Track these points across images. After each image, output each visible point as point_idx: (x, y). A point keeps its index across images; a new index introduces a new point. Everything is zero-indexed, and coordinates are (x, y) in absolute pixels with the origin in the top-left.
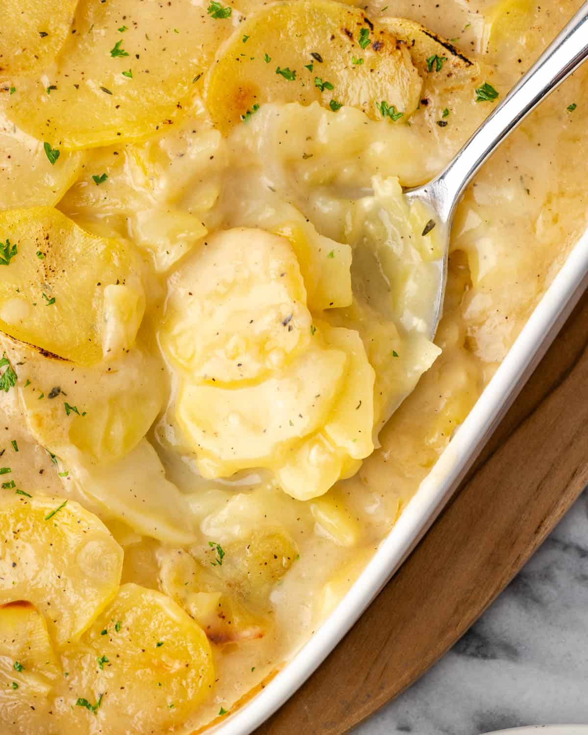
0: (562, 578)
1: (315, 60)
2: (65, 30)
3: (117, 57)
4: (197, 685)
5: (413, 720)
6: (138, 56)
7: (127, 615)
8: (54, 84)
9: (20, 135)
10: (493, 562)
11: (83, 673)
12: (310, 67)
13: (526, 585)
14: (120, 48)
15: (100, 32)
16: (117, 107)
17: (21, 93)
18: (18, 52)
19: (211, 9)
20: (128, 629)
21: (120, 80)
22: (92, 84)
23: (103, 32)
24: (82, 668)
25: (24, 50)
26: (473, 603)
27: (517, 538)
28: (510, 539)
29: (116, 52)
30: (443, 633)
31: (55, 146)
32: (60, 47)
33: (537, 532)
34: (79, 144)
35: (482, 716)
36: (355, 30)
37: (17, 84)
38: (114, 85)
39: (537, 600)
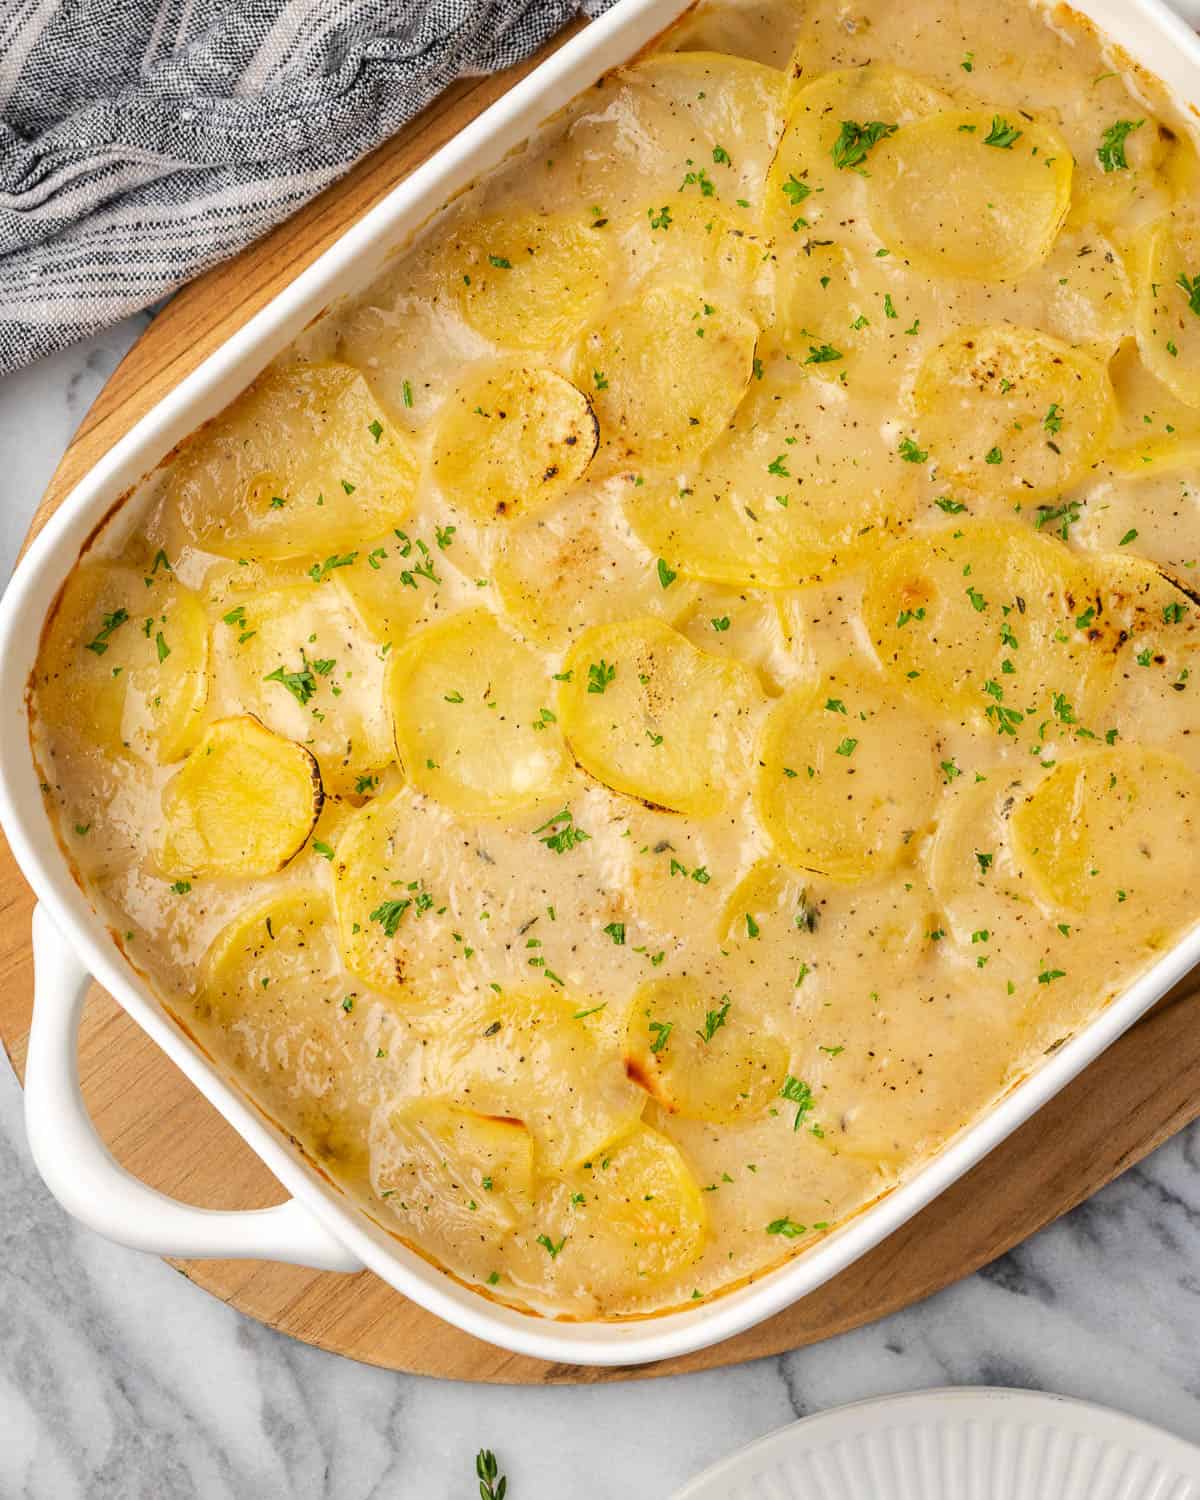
0: (1133, 1219)
1: (1016, 606)
2: (721, 423)
3: (775, 475)
4: (678, 1258)
5: (907, 1342)
6: (800, 481)
7: (620, 1151)
8: (691, 488)
9: (633, 541)
10: (1054, 1187)
11: (551, 1206)
12: (1006, 610)
13: (1086, 1216)
14: (781, 464)
15: (762, 438)
16: (760, 539)
17: (649, 488)
18: (658, 435)
19: (902, 448)
20: (617, 1169)
21: (771, 504)
22: (737, 502)
23: (766, 437)
24: (551, 1200)
25: (665, 435)
26: (1019, 1228)
27: (1091, 1165)
28: (1082, 1164)
29: (775, 468)
30: (974, 1252)
31: (673, 567)
32: (710, 443)
33: (1117, 1163)
34: (701, 574)
35: (992, 1358)
36: (1080, 601)
37: (646, 476)
38: (764, 508)
39: (1095, 1238)
